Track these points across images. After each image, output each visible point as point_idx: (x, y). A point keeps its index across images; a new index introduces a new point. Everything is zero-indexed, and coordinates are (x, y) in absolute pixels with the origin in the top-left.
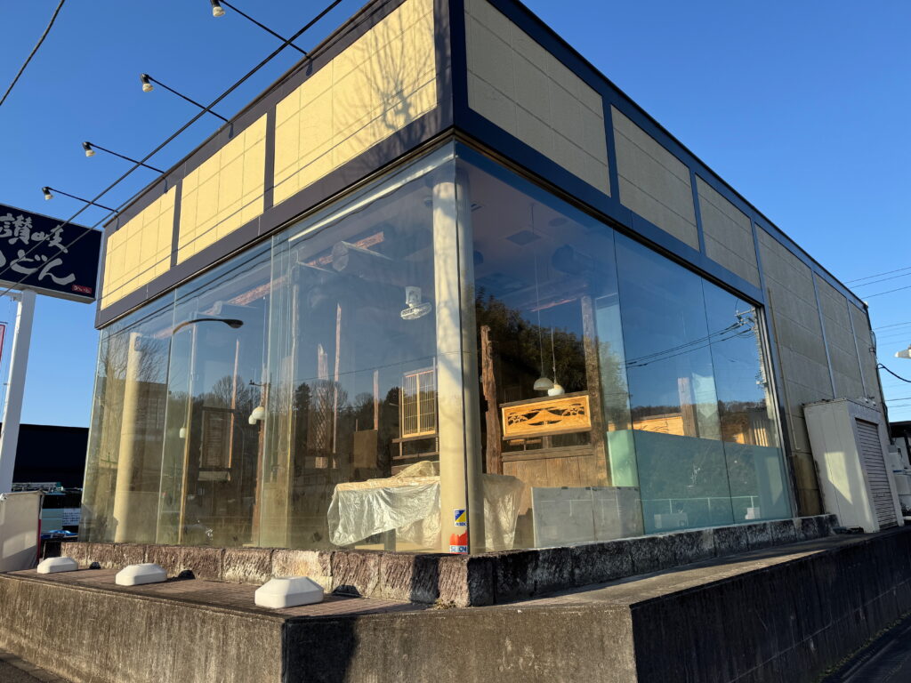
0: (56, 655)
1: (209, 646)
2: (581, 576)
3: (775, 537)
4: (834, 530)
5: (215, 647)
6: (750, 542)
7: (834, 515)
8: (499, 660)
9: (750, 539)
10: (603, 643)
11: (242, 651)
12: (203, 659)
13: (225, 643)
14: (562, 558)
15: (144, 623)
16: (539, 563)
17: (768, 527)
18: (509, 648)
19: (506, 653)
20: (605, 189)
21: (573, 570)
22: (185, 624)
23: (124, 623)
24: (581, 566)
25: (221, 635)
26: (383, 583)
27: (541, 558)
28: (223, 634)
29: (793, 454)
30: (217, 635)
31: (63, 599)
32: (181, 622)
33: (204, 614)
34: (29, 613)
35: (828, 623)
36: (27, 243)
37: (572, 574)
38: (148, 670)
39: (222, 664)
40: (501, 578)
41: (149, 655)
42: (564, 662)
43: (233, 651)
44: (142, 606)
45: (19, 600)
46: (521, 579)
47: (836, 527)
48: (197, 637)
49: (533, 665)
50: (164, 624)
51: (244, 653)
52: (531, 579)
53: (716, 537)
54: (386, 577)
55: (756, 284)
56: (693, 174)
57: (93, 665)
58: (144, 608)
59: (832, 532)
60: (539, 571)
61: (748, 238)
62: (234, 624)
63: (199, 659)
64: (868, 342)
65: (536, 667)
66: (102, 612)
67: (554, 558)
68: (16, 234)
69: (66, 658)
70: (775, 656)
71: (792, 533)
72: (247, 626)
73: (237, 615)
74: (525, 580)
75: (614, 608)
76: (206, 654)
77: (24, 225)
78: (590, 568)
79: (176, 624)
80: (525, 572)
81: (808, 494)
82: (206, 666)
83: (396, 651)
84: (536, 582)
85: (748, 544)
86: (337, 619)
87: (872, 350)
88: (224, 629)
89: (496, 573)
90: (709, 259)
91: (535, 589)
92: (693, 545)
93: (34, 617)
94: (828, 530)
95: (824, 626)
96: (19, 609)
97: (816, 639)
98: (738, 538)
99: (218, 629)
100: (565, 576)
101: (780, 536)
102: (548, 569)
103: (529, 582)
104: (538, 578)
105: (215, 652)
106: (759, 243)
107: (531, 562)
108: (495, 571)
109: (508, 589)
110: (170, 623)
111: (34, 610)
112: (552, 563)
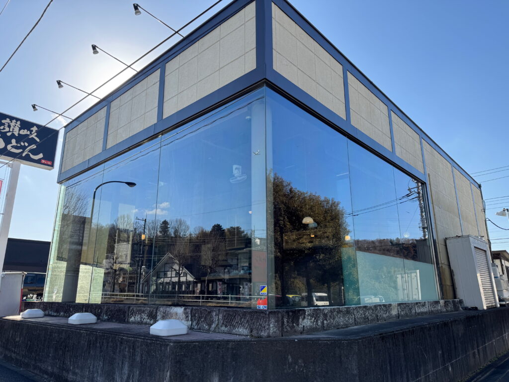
0: (33, 362)
1: (124, 356)
2: (328, 324)
3: (430, 310)
4: (462, 308)
5: (128, 356)
6: (417, 312)
7: (462, 300)
8: (285, 367)
9: (417, 310)
10: (341, 359)
11: (143, 358)
12: (121, 363)
13: (134, 355)
14: (318, 314)
15: (86, 344)
16: (306, 316)
17: (427, 304)
18: (290, 360)
19: (288, 362)
20: (343, 116)
21: (323, 321)
22: (111, 344)
23: (74, 344)
24: (328, 319)
25: (131, 350)
26: (220, 325)
27: (306, 313)
28: (133, 349)
29: (440, 265)
30: (129, 350)
31: (38, 332)
32: (108, 343)
33: (122, 339)
34: (17, 339)
35: (459, 357)
36: (17, 135)
37: (323, 323)
38: (88, 370)
39: (132, 366)
40: (285, 323)
41: (89, 362)
42: (319, 369)
43: (138, 359)
44: (85, 335)
45: (11, 332)
46: (296, 324)
47: (462, 306)
48: (118, 351)
49: (303, 370)
50: (98, 345)
51: (144, 360)
52: (301, 325)
53: (399, 307)
54: (222, 322)
55: (422, 171)
56: (390, 110)
57: (55, 368)
58: (86, 335)
59: (461, 309)
60: (305, 320)
61: (418, 146)
62: (139, 344)
63: (118, 363)
64: (481, 205)
65: (305, 371)
66: (61, 338)
67: (314, 314)
68: (11, 130)
69: (39, 364)
70: (431, 373)
71: (439, 308)
72: (147, 345)
73: (141, 339)
74: (298, 325)
75: (347, 340)
76: (123, 360)
77: (16, 125)
78: (332, 320)
79: (105, 344)
80: (298, 321)
81: (448, 287)
82: (122, 367)
83: (229, 360)
84: (304, 326)
85: (416, 313)
86: (197, 342)
87: (483, 210)
88: (133, 347)
89: (283, 320)
90: (397, 156)
91: (303, 330)
92: (386, 311)
93: (21, 342)
94: (458, 307)
95: (456, 358)
96: (12, 337)
97: (452, 365)
98: (410, 309)
99: (129, 348)
100: (319, 324)
101: (433, 309)
102: (310, 319)
103: (300, 326)
104: (305, 324)
105: (127, 360)
106: (424, 149)
107: (301, 315)
108: (282, 319)
109: (289, 329)
110: (101, 343)
111: (20, 338)
112: (312, 317)
